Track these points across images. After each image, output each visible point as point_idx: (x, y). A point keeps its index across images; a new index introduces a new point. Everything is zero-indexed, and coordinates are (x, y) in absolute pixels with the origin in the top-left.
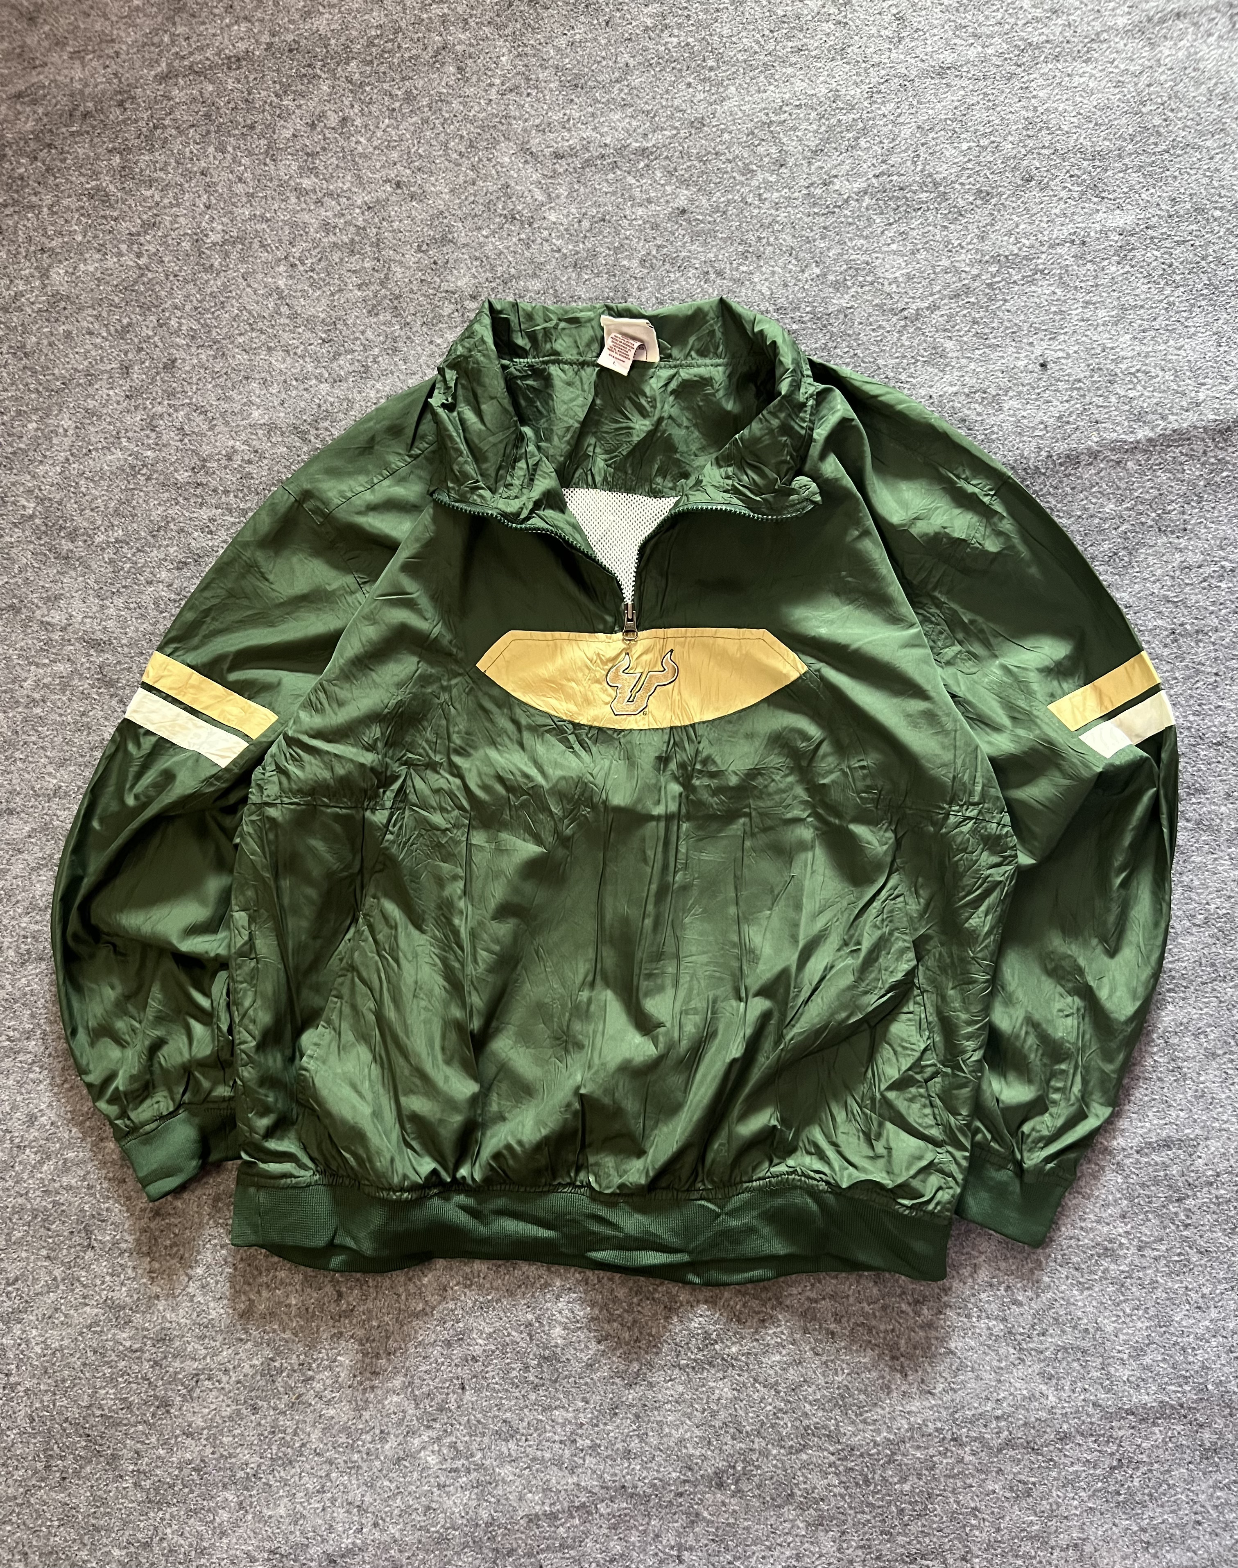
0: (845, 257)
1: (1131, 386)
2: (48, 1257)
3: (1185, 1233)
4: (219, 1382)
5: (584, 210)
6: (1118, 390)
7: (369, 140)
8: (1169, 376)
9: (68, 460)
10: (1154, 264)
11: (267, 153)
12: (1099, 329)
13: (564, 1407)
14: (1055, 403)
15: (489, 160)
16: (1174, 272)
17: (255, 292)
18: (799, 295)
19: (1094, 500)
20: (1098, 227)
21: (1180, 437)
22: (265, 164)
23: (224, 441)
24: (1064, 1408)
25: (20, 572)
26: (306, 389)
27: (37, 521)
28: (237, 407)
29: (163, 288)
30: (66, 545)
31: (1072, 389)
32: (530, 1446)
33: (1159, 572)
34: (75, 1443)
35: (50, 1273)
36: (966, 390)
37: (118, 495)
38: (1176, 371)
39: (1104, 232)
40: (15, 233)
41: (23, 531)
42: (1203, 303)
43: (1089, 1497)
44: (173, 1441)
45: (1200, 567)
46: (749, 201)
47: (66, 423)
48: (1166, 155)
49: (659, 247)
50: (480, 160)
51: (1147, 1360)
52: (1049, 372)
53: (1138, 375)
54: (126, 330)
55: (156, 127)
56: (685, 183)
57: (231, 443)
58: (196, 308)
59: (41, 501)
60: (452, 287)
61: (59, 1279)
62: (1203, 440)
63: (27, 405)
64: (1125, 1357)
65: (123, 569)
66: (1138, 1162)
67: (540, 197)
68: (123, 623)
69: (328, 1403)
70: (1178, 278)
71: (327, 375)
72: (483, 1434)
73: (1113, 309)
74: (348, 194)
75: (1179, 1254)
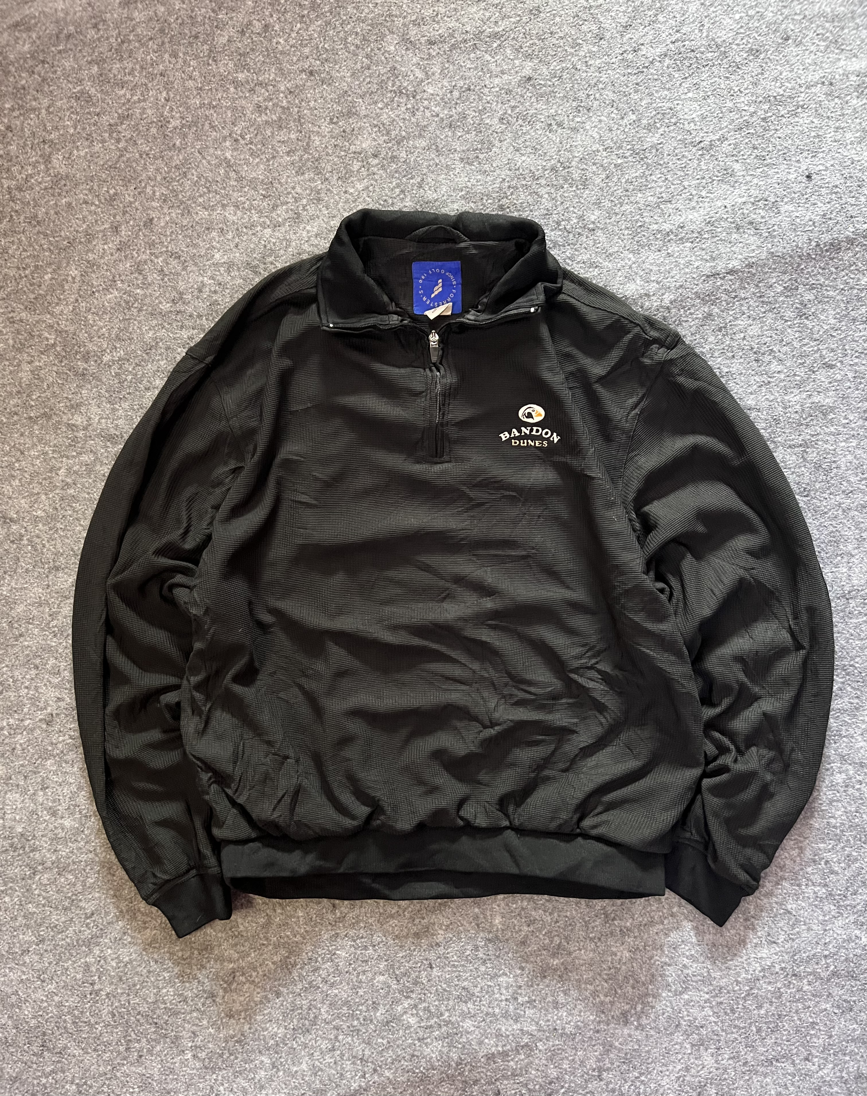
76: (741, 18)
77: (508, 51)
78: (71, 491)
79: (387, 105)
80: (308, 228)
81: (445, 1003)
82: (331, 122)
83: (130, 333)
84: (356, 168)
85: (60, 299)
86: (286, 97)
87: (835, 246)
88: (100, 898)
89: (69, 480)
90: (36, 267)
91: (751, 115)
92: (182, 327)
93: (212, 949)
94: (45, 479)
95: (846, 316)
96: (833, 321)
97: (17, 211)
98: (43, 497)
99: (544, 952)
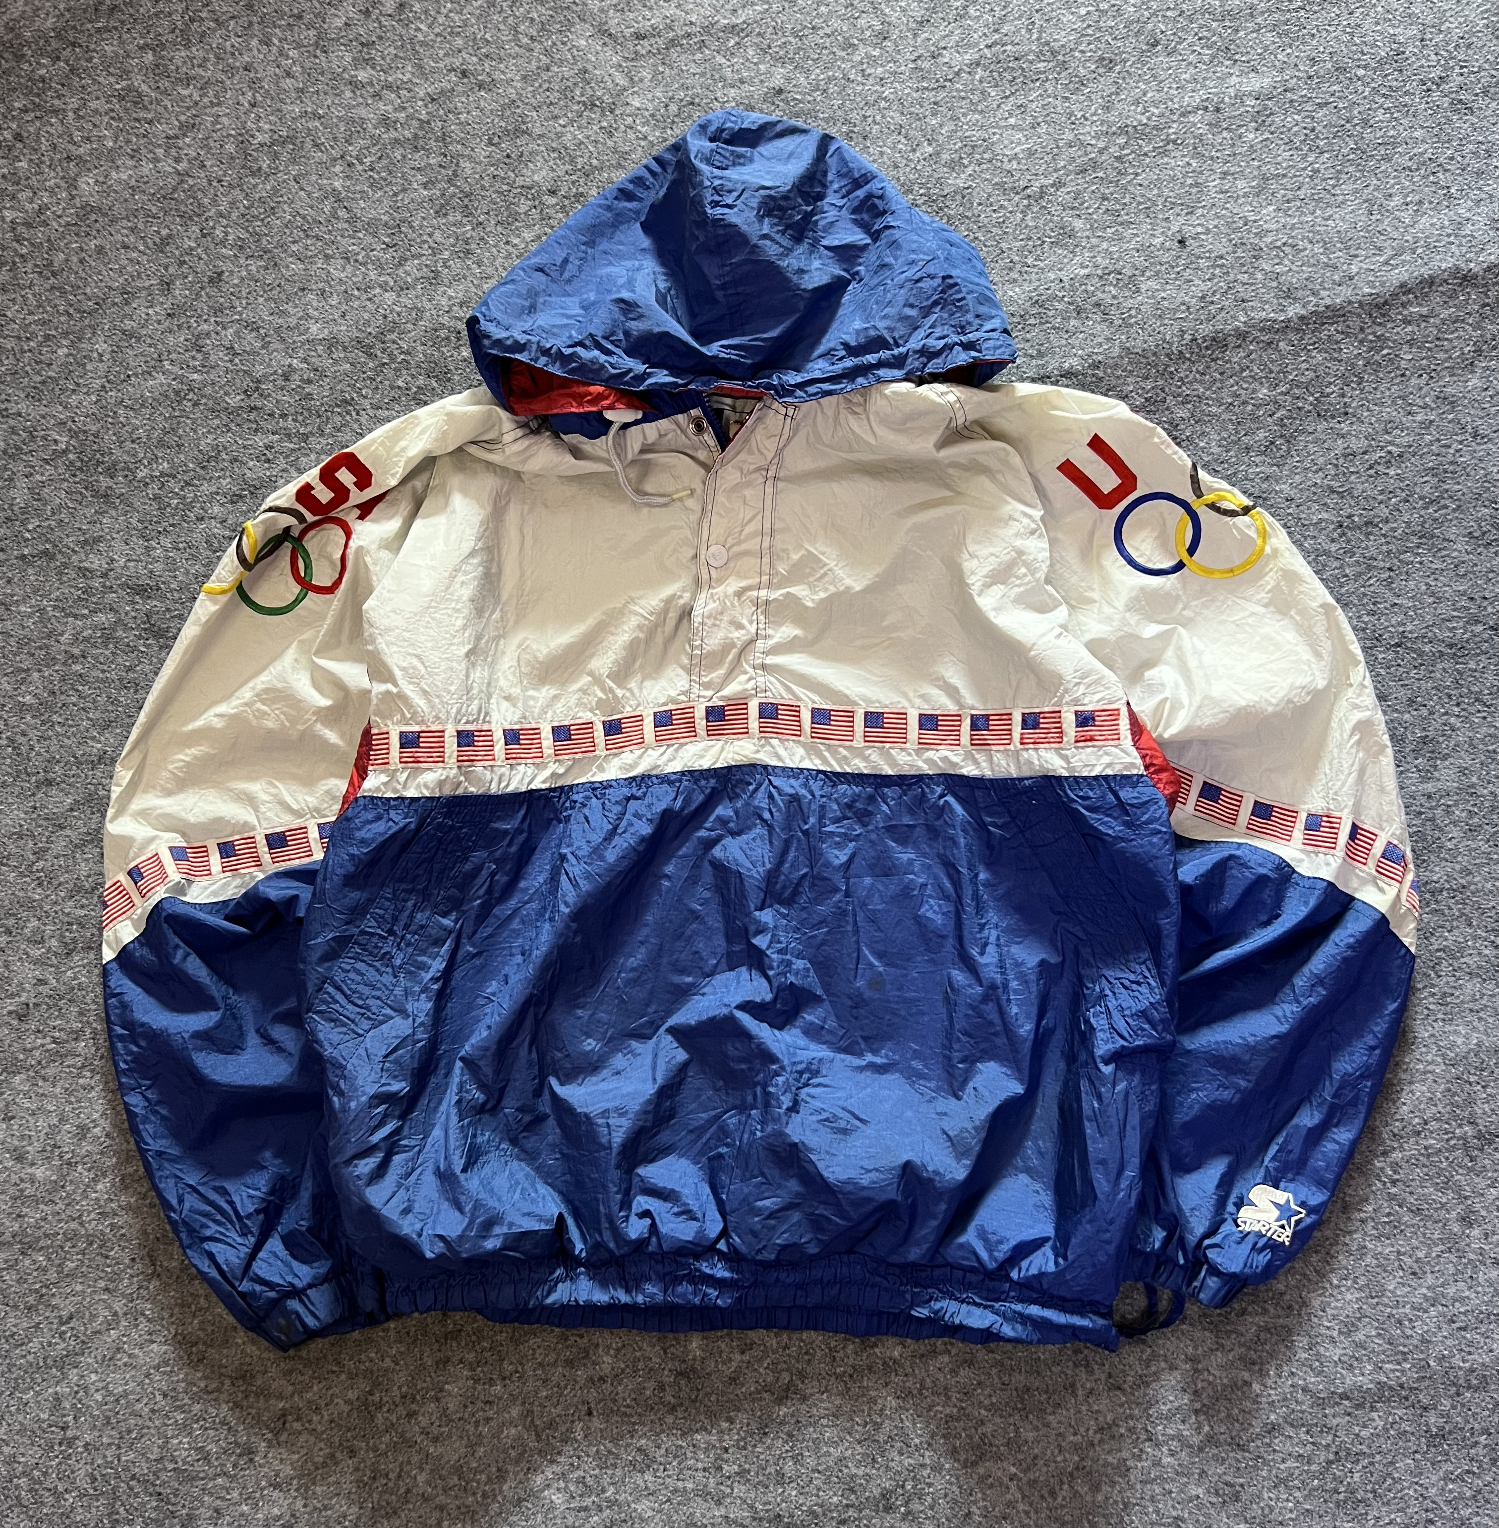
0: (959, 134)
1: (1276, 261)
2: (107, 1290)
3: (1393, 1190)
4: (310, 1421)
5: (669, 94)
6: (1264, 266)
7: (430, 26)
8: (1318, 249)
9: (103, 387)
10: (1295, 129)
11: (317, 45)
12: (1240, 201)
13: (706, 1430)
14: (1196, 282)
15: (563, 43)
16: (1317, 137)
17: (309, 195)
19: (1244, 386)
20: (1232, 92)
21: (1335, 314)
22: (316, 57)
23: (280, 360)
25: (53, 514)
26: (369, 299)
27: (71, 456)
28: (293, 321)
29: (205, 195)
30: (105, 482)
31: (1214, 267)
32: (669, 1476)
33: (1321, 461)
34: (143, 1504)
35: (109, 1307)
36: (1099, 272)
37: (161, 423)
38: (1325, 243)
39: (1240, 97)
40: (38, 141)
41: (56, 468)
42: (1351, 169)
43: (1306, 1497)
44: (258, 1495)
45: (1364, 453)
46: (852, 77)
47: (101, 346)
48: (1302, 13)
50: (554, 44)
51: (1360, 1336)
52: (1188, 249)
53: (1285, 248)
54: (166, 241)
55: (192, 20)
56: (781, 61)
57: (288, 361)
58: (243, 216)
59: (73, 434)
60: (528, 182)
61: (120, 1313)
62: (1359, 316)
63: (56, 329)
64: (1335, 1334)
65: (169, 505)
67: (622, 81)
68: (171, 565)
69: (435, 1440)
70: (1321, 143)
71: (391, 283)
72: (615, 1466)
73: (1253, 178)
74: (409, 86)
76: (1088, 13)
77: (751, 52)
78: (77, 667)
79: (572, 121)
80: (450, 292)
81: (610, 1472)
82: (490, 143)
83: (180, 437)
84: (523, 209)
85: (78, 385)
86: (426, 106)
87: (1219, 342)
88: (83, 1292)
89: (76, 651)
90: (47, 337)
91: (1101, 152)
92: (256, 430)
93: (252, 1377)
94: (40, 648)
95: (1235, 443)
96: (1216, 450)
97: (22, 256)
98: (36, 675)
99: (765, 1395)
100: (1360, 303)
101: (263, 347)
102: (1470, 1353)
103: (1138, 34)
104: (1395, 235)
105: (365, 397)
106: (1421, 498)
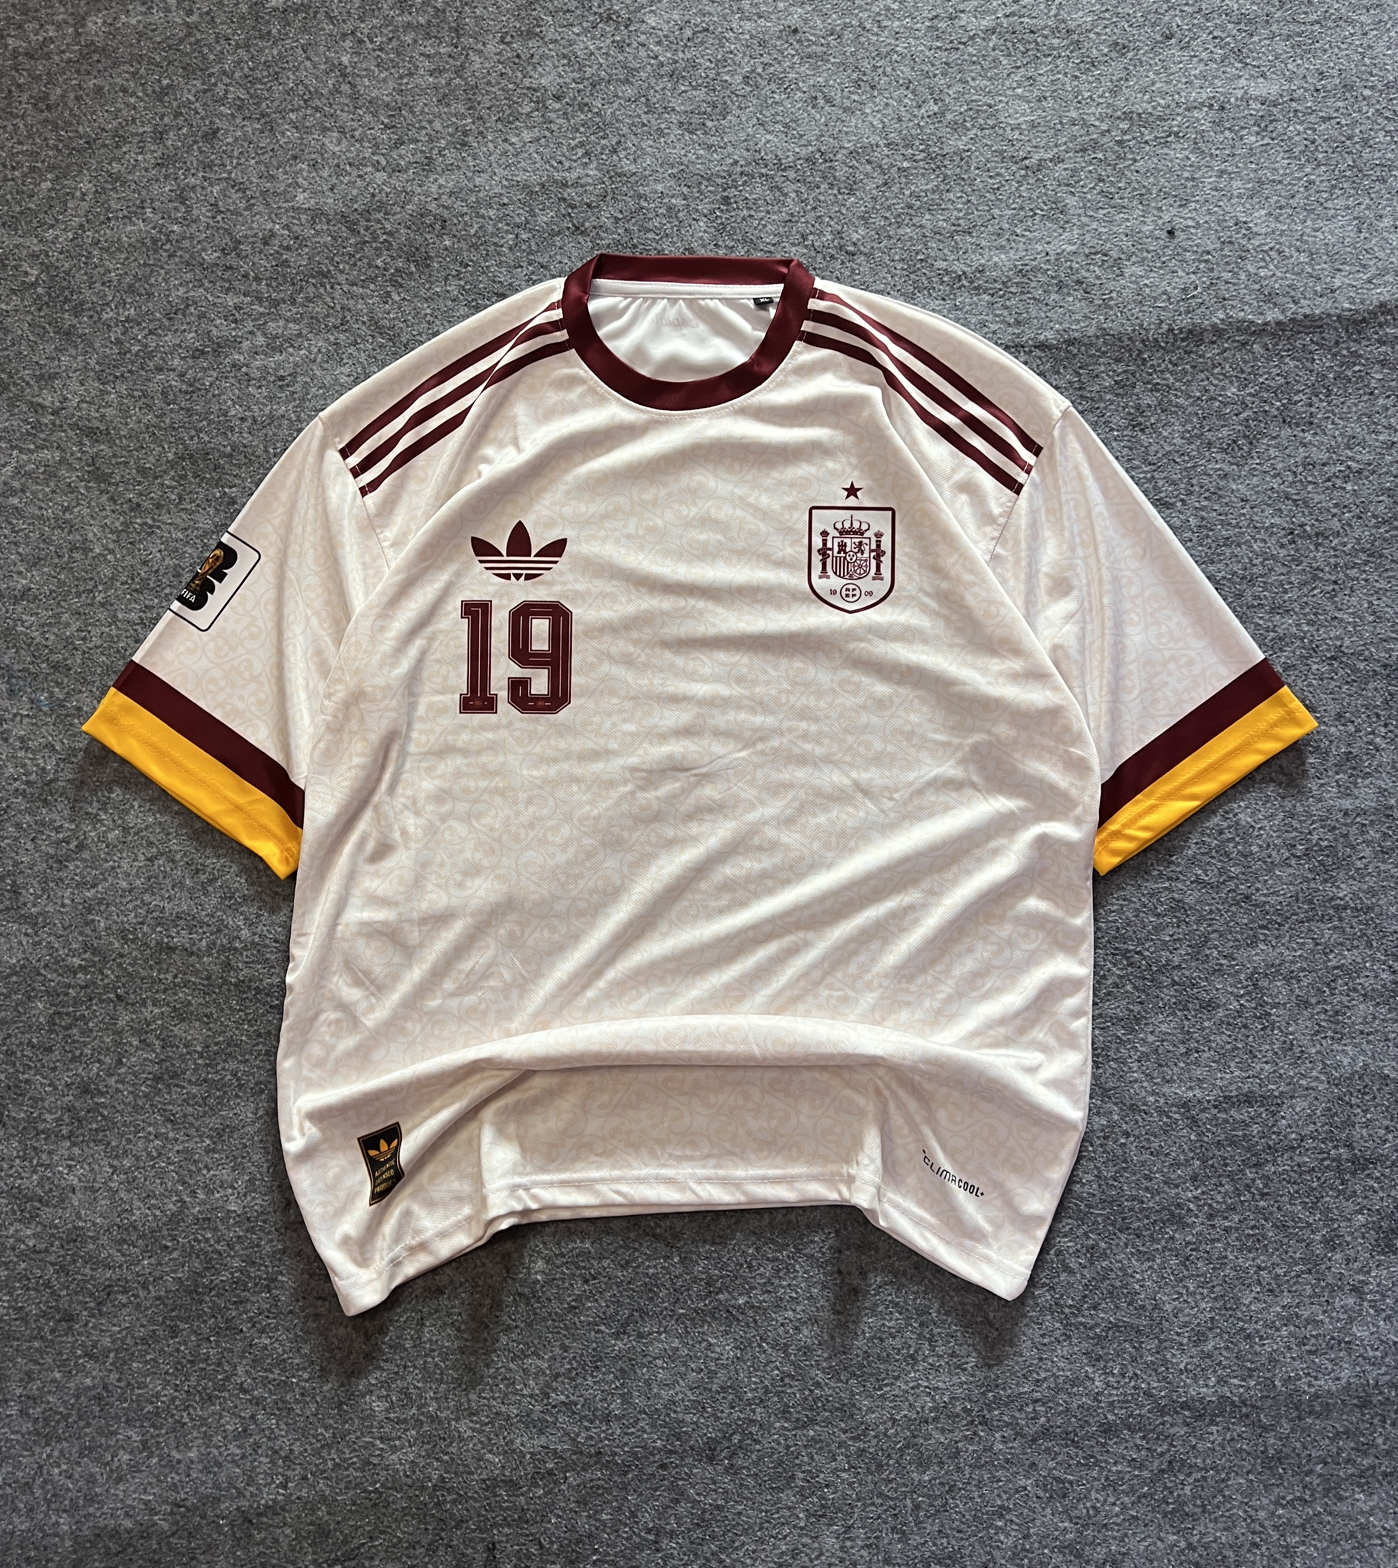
0: (966, 97)
1: (1262, 264)
3: (1262, 1203)
5: (687, 18)
8: (1303, 258)
10: (1297, 138)
12: (1234, 201)
14: (1180, 273)
16: (1316, 149)
17: (315, 65)
18: (913, 132)
19: (1216, 382)
20: (1239, 93)
21: (1312, 324)
23: (262, 223)
24: (1110, 1395)
26: (360, 176)
27: (40, 290)
28: (281, 187)
29: (211, 51)
30: (68, 319)
31: (1200, 261)
38: (1311, 254)
39: (1246, 99)
41: (22, 300)
42: (1344, 185)
45: (1324, 465)
46: (868, 26)
48: (1317, 27)
49: (765, 65)
51: (1207, 1347)
52: (1176, 241)
53: (1272, 253)
54: (163, 93)
57: (269, 226)
58: (246, 77)
59: (46, 268)
62: (1336, 329)
63: (43, 162)
64: (1183, 1341)
65: (130, 351)
66: (1215, 1117)
68: (125, 413)
70: (1320, 156)
71: (384, 162)
73: (1249, 181)
75: (1252, 1228)
100: (1339, 317)
101: (246, 209)
102: (1316, 1378)
103: (1154, 25)
104: (1380, 254)
105: (342, 272)
106: (1375, 516)
